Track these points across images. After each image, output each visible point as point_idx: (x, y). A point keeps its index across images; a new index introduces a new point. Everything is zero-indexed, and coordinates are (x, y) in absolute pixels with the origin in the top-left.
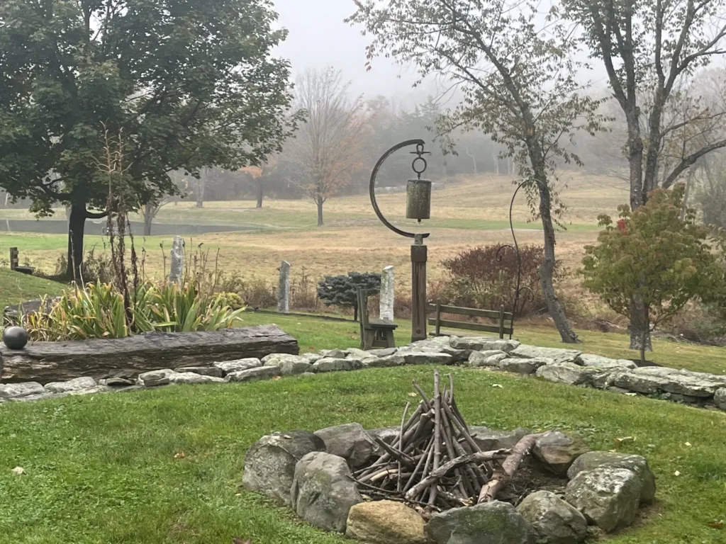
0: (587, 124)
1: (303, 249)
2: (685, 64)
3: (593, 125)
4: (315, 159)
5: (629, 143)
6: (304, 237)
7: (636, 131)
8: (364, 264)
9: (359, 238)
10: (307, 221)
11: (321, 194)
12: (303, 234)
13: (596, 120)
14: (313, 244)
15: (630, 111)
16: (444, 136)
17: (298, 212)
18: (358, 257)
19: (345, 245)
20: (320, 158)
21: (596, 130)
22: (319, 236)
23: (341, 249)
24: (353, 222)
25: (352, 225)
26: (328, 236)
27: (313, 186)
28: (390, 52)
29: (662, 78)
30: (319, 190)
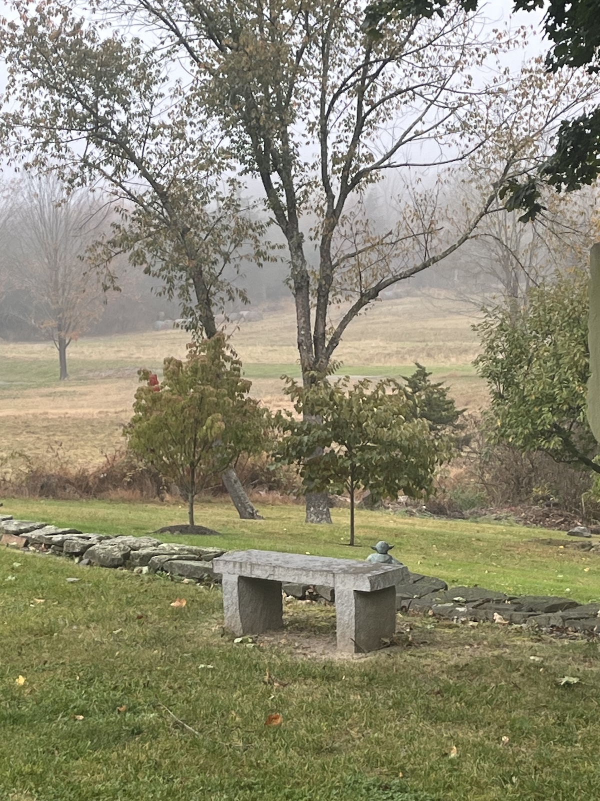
0: (253, 252)
1: (17, 413)
2: (356, 181)
3: (259, 254)
4: (52, 284)
5: (293, 276)
6: (28, 397)
7: (300, 262)
8: (93, 432)
9: (107, 395)
10: (46, 373)
11: (63, 334)
12: (26, 392)
13: (263, 248)
14: (37, 407)
15: (292, 237)
16: (102, 267)
17: (35, 361)
18: (90, 422)
19: (82, 407)
20: (60, 280)
21: (265, 259)
22: (49, 395)
23: (72, 412)
24: (111, 372)
25: (109, 377)
26: (61, 394)
27: (51, 323)
28: (21, 166)
29: (331, 197)
30: (60, 328)
